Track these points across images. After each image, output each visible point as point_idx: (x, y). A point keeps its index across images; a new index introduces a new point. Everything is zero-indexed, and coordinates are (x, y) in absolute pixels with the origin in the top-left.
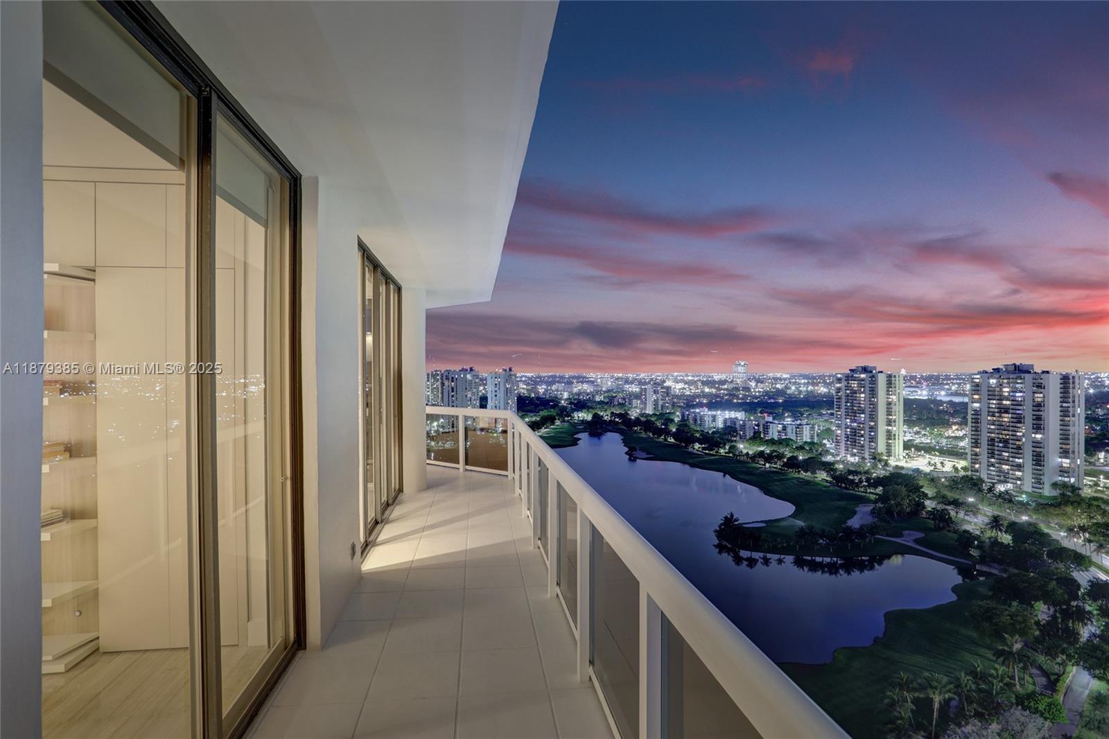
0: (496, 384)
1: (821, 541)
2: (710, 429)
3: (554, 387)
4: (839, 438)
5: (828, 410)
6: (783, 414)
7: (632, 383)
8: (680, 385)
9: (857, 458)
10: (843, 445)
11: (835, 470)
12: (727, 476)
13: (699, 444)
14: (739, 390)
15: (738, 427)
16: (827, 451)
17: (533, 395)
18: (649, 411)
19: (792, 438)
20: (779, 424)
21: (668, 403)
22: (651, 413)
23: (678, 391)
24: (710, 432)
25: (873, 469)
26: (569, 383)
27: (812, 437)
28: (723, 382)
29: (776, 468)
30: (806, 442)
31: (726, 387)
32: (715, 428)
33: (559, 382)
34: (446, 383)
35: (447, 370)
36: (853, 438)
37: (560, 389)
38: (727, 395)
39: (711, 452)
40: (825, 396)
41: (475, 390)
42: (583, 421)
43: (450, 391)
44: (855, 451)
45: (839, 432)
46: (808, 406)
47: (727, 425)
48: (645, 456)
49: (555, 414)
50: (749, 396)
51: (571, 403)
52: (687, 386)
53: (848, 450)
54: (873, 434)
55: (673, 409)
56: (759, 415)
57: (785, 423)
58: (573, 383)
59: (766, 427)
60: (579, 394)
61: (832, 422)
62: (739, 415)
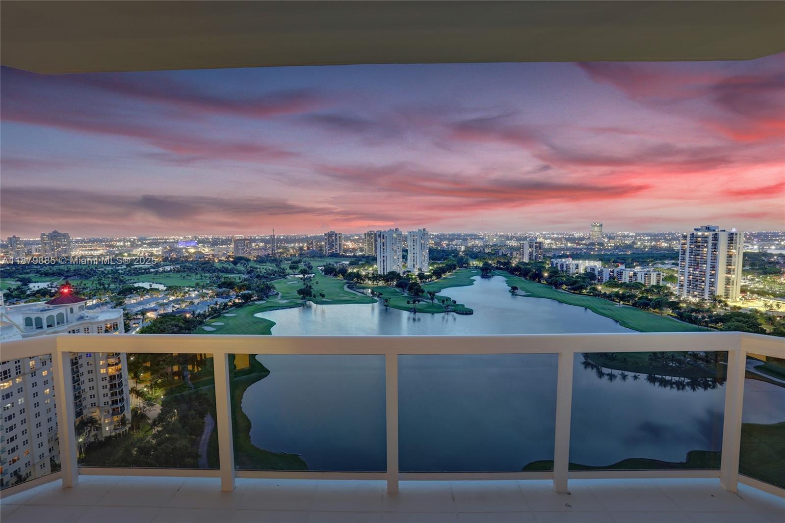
0: (414, 241)
1: (671, 364)
2: (574, 274)
3: (454, 243)
4: (682, 283)
5: (670, 260)
6: (632, 263)
7: (511, 239)
8: (548, 241)
9: (697, 299)
10: (685, 288)
11: (680, 308)
12: (588, 309)
13: (566, 285)
14: (595, 245)
15: (596, 273)
16: (672, 293)
17: (439, 248)
18: (526, 260)
19: (640, 282)
20: (631, 271)
21: (540, 254)
22: (527, 262)
23: (546, 245)
24: (574, 277)
25: (713, 308)
26: (465, 240)
27: (658, 282)
28: (583, 239)
29: (629, 305)
30: (653, 286)
31: (584, 242)
32: (577, 273)
33: (457, 239)
34: (378, 239)
35: (378, 231)
36: (695, 284)
37: (458, 244)
38: (585, 249)
39: (576, 292)
40: (666, 249)
41: (399, 245)
42: (476, 267)
43: (382, 245)
44: (696, 293)
45: (682, 278)
46: (653, 257)
47: (588, 271)
48: (524, 293)
49: (455, 263)
50: (603, 250)
51: (467, 255)
52: (553, 242)
53: (689, 292)
54: (713, 280)
55: (544, 259)
56: (612, 264)
57: (635, 270)
58: (467, 239)
59: (620, 274)
60: (473, 246)
61: (674, 270)
62: (598, 265)
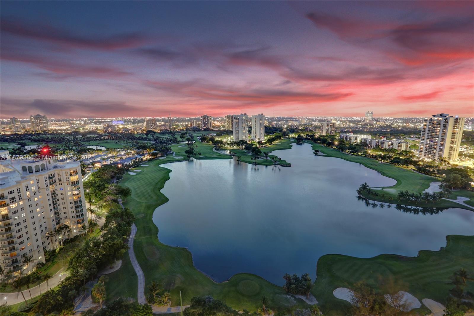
0: (256, 121)
1: (412, 199)
2: (354, 143)
3: (280, 123)
4: (421, 149)
5: (414, 135)
6: (390, 137)
7: (315, 121)
8: (339, 122)
9: (430, 159)
10: (423, 153)
11: (419, 165)
13: (349, 150)
14: (367, 125)
15: (368, 142)
16: (414, 155)
17: (271, 126)
19: (395, 148)
20: (390, 142)
21: (333, 131)
22: (325, 135)
23: (337, 125)
24: (354, 145)
25: (440, 165)
26: (287, 121)
27: (406, 148)
28: (360, 121)
29: (387, 162)
30: (403, 151)
31: (361, 123)
32: (356, 143)
33: (282, 120)
34: (234, 120)
35: (234, 115)
36: (430, 150)
37: (283, 123)
38: (361, 127)
39: (354, 154)
40: (412, 128)
41: (246, 124)
42: (293, 138)
43: (236, 124)
44: (429, 156)
45: (422, 146)
46: (403, 133)
47: (362, 141)
48: (322, 154)
49: (281, 135)
50: (373, 128)
51: (288, 130)
52: (342, 123)
53: (426, 155)
54: (441, 148)
55: (335, 133)
56: (378, 137)
57: (393, 141)
58: (288, 121)
59: (383, 143)
60: (292, 125)
61: (417, 141)
62: (369, 137)
